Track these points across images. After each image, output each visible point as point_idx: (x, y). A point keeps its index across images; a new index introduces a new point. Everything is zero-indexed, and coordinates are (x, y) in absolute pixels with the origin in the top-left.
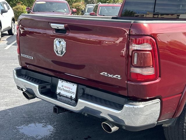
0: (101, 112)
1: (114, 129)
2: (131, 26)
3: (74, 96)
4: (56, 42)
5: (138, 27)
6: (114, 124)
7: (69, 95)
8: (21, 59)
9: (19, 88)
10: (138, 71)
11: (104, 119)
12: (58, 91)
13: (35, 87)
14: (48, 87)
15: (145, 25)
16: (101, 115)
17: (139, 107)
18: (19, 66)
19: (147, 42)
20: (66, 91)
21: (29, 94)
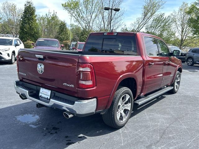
0: (63, 107)
1: (70, 116)
2: (79, 58)
3: (49, 98)
4: (39, 65)
5: (83, 59)
6: (70, 113)
7: (46, 97)
8: (19, 75)
9: (17, 92)
10: (84, 82)
11: (65, 111)
12: (40, 94)
13: (26, 92)
14: (35, 92)
15: (88, 58)
16: (63, 108)
17: (84, 103)
18: (18, 79)
19: (88, 67)
20: (45, 94)
21: (23, 97)
